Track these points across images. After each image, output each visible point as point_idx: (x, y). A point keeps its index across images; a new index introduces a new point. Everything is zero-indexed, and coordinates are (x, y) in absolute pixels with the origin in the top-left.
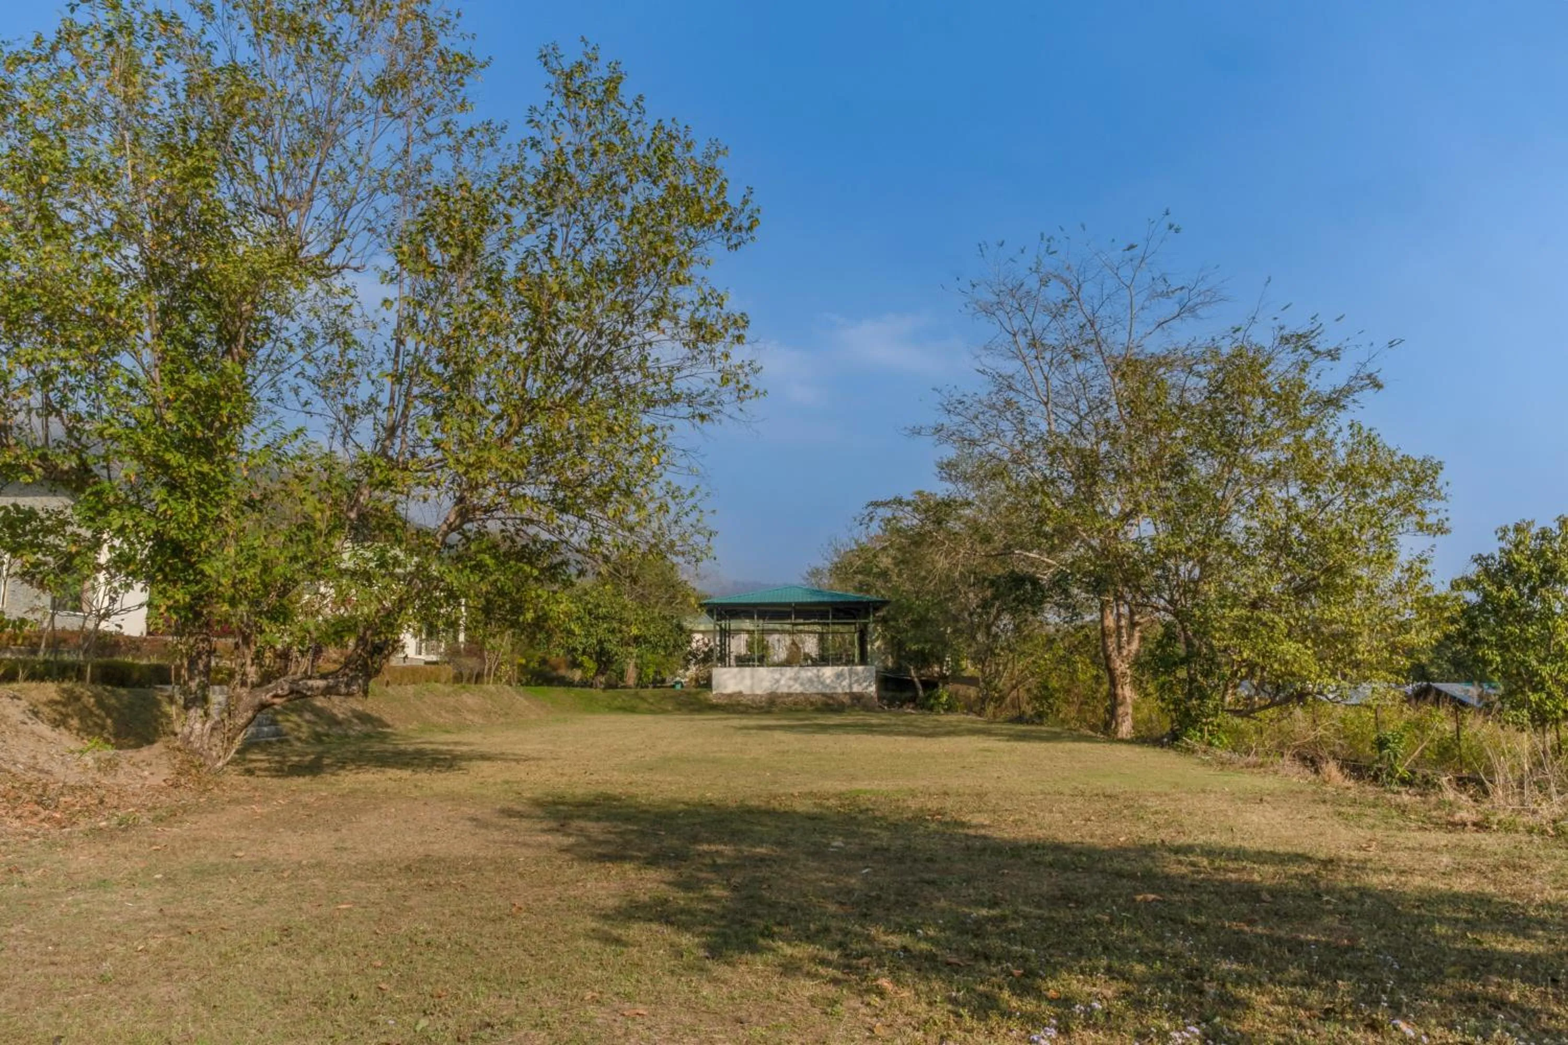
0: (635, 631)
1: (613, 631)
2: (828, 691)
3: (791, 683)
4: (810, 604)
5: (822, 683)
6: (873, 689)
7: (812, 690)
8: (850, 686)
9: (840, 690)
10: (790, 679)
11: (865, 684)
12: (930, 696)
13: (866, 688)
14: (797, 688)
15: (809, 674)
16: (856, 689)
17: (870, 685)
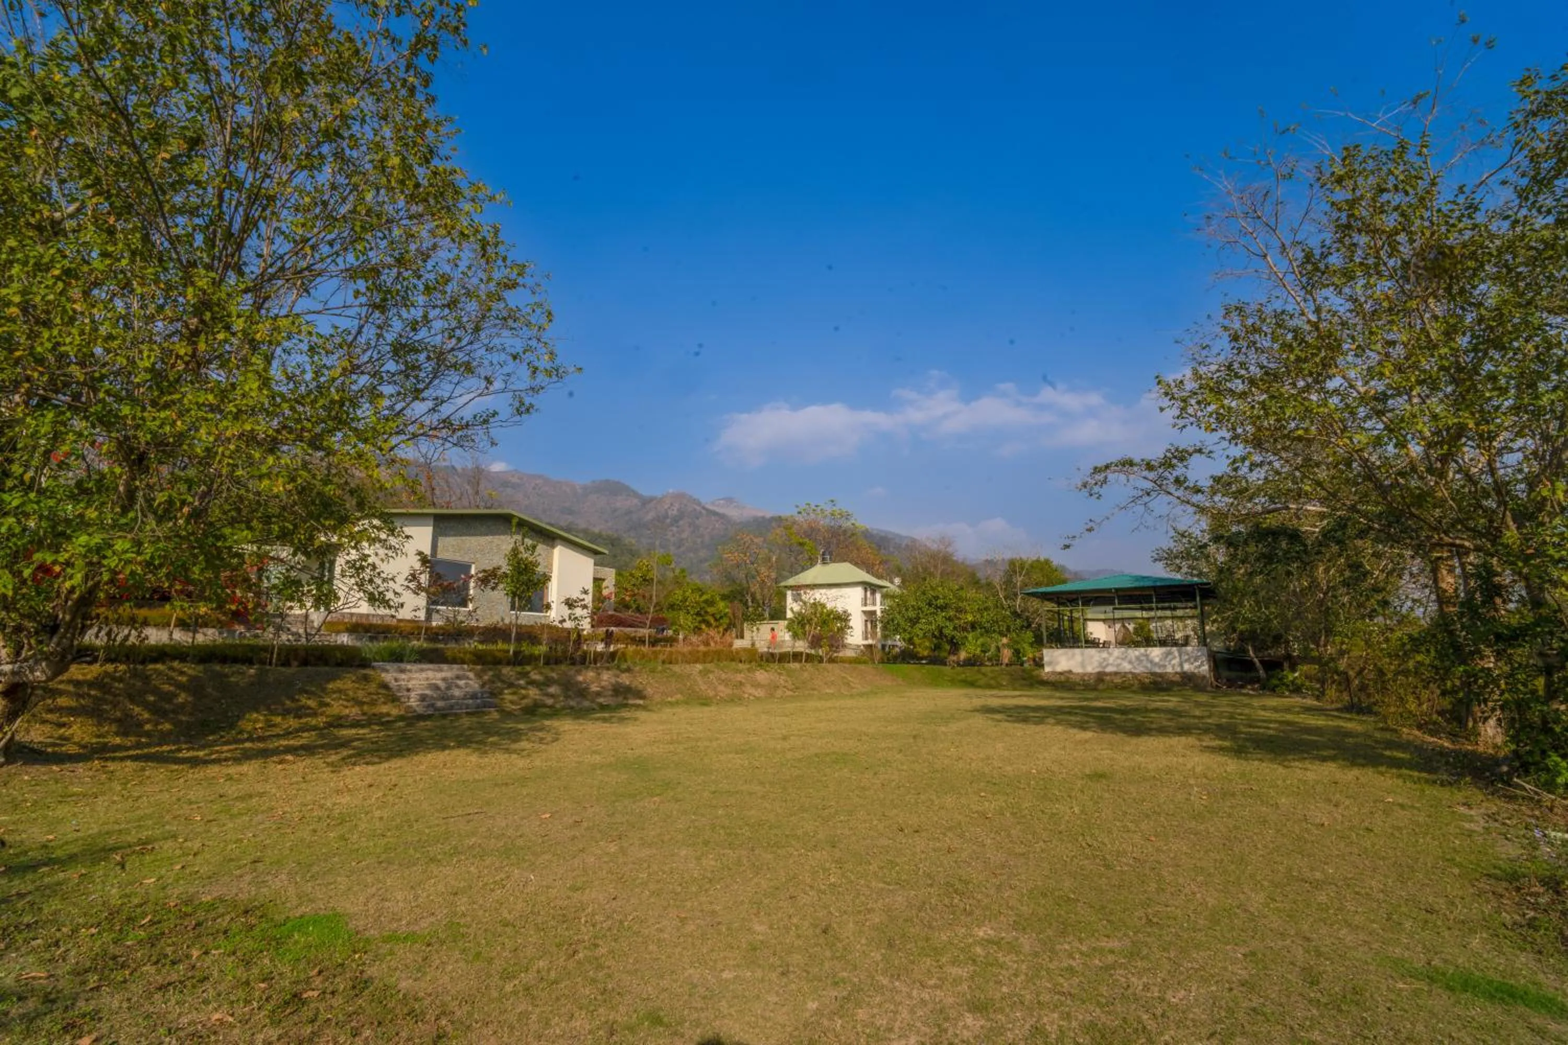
0: (970, 618)
1: (950, 619)
2: (1158, 670)
3: (1119, 661)
4: (1136, 589)
5: (1151, 662)
6: (1205, 668)
7: (1139, 670)
8: (1181, 665)
9: (1169, 670)
10: (1118, 658)
11: (1197, 664)
12: (1272, 677)
13: (1199, 666)
14: (1126, 667)
15: (1137, 653)
16: (1187, 667)
17: (1202, 664)
